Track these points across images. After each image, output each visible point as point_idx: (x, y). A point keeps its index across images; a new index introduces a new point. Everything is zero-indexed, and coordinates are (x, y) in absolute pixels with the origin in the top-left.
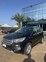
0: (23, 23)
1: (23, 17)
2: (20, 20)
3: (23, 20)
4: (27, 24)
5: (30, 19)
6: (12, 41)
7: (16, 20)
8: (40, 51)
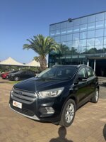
0: (50, 56)
1: (51, 44)
2: (44, 49)
3: (52, 49)
4: (61, 58)
5: (68, 48)
6: (36, 95)
7: (35, 49)
8: (93, 118)
